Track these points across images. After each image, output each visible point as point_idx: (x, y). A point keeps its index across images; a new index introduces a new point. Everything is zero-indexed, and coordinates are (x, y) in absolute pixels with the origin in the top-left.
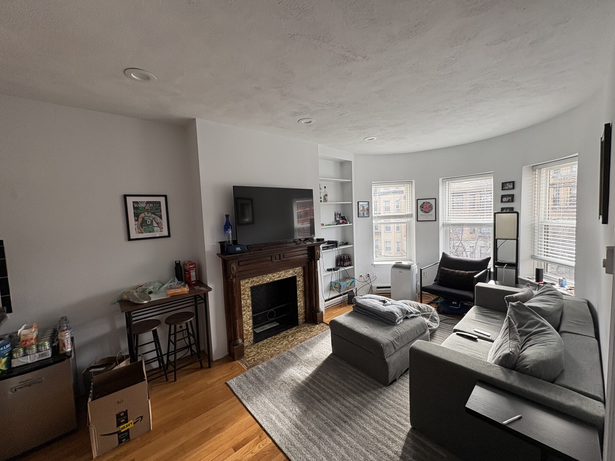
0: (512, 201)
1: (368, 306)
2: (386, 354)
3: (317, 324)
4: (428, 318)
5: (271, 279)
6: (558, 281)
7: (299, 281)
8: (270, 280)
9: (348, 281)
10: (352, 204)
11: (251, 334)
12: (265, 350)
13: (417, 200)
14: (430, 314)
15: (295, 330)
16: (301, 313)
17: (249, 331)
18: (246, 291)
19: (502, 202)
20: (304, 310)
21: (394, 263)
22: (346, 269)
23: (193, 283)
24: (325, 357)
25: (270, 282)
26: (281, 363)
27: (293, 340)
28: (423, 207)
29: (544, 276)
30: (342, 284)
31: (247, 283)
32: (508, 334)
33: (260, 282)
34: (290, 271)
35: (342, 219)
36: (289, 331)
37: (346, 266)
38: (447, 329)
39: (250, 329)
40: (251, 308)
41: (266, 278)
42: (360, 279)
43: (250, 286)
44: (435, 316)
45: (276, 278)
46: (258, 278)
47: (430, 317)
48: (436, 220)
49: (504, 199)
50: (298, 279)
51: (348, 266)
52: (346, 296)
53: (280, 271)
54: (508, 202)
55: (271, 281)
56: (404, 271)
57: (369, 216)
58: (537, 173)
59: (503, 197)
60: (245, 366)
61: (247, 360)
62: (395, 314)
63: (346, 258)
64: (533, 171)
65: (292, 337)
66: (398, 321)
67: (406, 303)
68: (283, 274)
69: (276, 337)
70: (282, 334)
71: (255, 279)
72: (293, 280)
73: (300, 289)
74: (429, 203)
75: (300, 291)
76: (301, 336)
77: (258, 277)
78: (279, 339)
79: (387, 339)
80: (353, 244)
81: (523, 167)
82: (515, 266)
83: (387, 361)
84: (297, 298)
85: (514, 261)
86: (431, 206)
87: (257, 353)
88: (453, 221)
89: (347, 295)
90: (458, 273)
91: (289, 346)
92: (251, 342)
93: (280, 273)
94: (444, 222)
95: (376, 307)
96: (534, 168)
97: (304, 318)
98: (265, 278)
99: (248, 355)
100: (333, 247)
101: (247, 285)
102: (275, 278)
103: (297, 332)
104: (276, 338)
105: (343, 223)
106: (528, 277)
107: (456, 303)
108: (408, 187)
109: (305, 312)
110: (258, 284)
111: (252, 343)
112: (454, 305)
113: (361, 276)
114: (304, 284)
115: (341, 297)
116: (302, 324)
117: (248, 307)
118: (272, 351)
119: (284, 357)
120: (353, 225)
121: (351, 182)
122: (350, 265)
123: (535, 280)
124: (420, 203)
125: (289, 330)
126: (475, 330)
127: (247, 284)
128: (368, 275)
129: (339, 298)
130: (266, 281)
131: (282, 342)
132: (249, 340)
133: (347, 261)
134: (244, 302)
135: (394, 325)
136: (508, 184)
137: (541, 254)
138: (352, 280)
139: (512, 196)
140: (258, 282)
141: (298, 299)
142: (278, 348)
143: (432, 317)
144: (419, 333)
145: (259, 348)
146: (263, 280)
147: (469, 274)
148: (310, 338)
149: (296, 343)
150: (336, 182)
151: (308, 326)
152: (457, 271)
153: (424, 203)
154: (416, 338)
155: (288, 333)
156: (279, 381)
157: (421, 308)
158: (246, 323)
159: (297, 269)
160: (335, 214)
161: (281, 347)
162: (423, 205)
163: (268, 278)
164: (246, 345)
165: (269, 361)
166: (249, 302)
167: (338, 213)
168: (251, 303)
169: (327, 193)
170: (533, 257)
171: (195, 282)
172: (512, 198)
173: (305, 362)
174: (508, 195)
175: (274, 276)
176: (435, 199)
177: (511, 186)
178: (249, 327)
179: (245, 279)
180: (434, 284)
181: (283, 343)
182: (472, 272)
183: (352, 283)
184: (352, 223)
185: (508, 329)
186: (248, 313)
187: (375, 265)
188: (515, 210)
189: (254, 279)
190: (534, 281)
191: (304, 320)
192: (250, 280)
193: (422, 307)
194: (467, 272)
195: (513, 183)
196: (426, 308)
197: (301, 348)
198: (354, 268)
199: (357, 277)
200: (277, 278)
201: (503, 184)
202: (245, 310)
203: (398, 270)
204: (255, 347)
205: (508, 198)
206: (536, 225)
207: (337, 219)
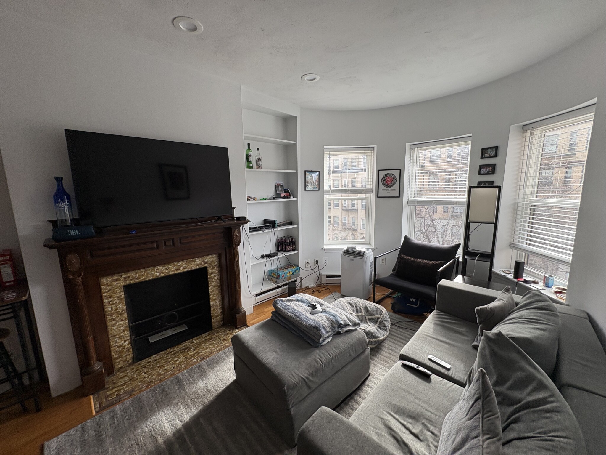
0: (493, 172)
1: (289, 314)
2: (292, 401)
3: (237, 328)
4: (377, 323)
5: (163, 273)
6: (543, 278)
7: (212, 273)
8: (160, 274)
9: (291, 270)
10: (297, 173)
11: (128, 350)
12: (145, 373)
13: (379, 170)
14: (379, 318)
15: (204, 337)
16: (216, 314)
17: (125, 346)
18: (115, 292)
19: (480, 174)
20: (221, 311)
21: (345, 248)
22: (286, 255)
23: (7, 284)
24: (222, 386)
25: (160, 276)
26: (153, 401)
27: (194, 355)
28: (385, 180)
29: (525, 271)
30: (281, 273)
31: (116, 280)
32: (480, 415)
33: (142, 278)
34: (195, 261)
35: (285, 193)
36: (196, 340)
37: (288, 251)
38: (399, 336)
39: (126, 343)
40: (126, 315)
41: (153, 273)
42: (307, 266)
43: (122, 284)
44: (385, 321)
45: (172, 271)
46: (137, 273)
47: (378, 322)
48: (399, 197)
49: (483, 171)
50: (210, 271)
51: (290, 251)
52: (286, 288)
53: (178, 261)
54: (488, 174)
55: (162, 275)
56: (357, 259)
57: (319, 190)
58: (528, 134)
59: (481, 167)
60: (98, 406)
61: (108, 393)
62: (319, 331)
63: (288, 241)
64: (523, 133)
65: (194, 350)
66: (324, 341)
67: (351, 302)
68: (184, 265)
69: (172, 350)
70: (183, 345)
71: (132, 274)
72: (203, 272)
73: (213, 284)
74: (392, 174)
75: (214, 287)
76: (207, 348)
77: (137, 271)
78: (174, 354)
79: (298, 375)
80: (298, 224)
81: (511, 126)
82: (489, 257)
83: (292, 413)
84: (209, 296)
85: (490, 250)
86: (394, 179)
87: (130, 380)
88: (420, 198)
89: (287, 286)
90: (420, 263)
91: (183, 366)
92: (128, 361)
93: (179, 265)
94: (410, 199)
95: (299, 317)
96: (524, 128)
97: (221, 321)
98: (152, 271)
99: (114, 383)
100: (268, 228)
101: (117, 284)
102: (169, 272)
103: (205, 342)
104: (171, 352)
105: (285, 197)
106: (504, 270)
107: (414, 300)
108: (369, 154)
109: (223, 313)
110: (138, 280)
111: (130, 362)
112: (412, 303)
113: (308, 263)
114: (220, 277)
115: (278, 290)
116: (218, 328)
117: (121, 314)
118: (154, 375)
119: (164, 388)
120: (297, 201)
121: (296, 144)
122: (294, 250)
123: (513, 275)
124: (382, 174)
125: (195, 338)
126: (430, 357)
127: (117, 282)
128: (317, 261)
129: (275, 291)
130: (153, 276)
131: (176, 359)
132: (124, 359)
133: (290, 245)
134: (112, 308)
135: (317, 347)
137: (522, 242)
138: (296, 268)
139: (494, 166)
140: (137, 279)
141: (211, 296)
142: (166, 369)
143: (381, 322)
144: (354, 356)
145: (137, 370)
146: (147, 275)
147: (433, 265)
148: (219, 351)
149: (195, 360)
150: (278, 144)
151: (225, 331)
152: (419, 260)
153: (386, 175)
154: (349, 363)
155: (193, 342)
156: (129, 439)
157: (369, 309)
158: (117, 336)
159: (208, 257)
160: (276, 185)
161: (171, 368)
162: (385, 177)
163: (156, 272)
164: (120, 366)
165: (138, 396)
166: (122, 306)
167: (279, 184)
168: (125, 307)
169: (260, 157)
170: (512, 246)
171: (12, 283)
172: (492, 169)
173: (189, 397)
174: (488, 165)
175: (167, 269)
176: (400, 170)
177: (493, 153)
178: (123, 342)
179: (112, 274)
180: (391, 274)
181: (177, 361)
182: (437, 262)
183: (295, 272)
184: (297, 197)
185: (480, 402)
186: (121, 322)
187: (326, 249)
188: (495, 185)
189: (130, 275)
190: (511, 277)
191: (222, 323)
192: (121, 276)
193: (371, 308)
194: (431, 262)
195: (496, 148)
196: (375, 309)
197: (197, 370)
198: (298, 253)
199: (302, 264)
200: (174, 271)
201: (483, 150)
202: (114, 320)
204: (133, 369)
205: (488, 169)
206: (520, 205)
207: (278, 192)
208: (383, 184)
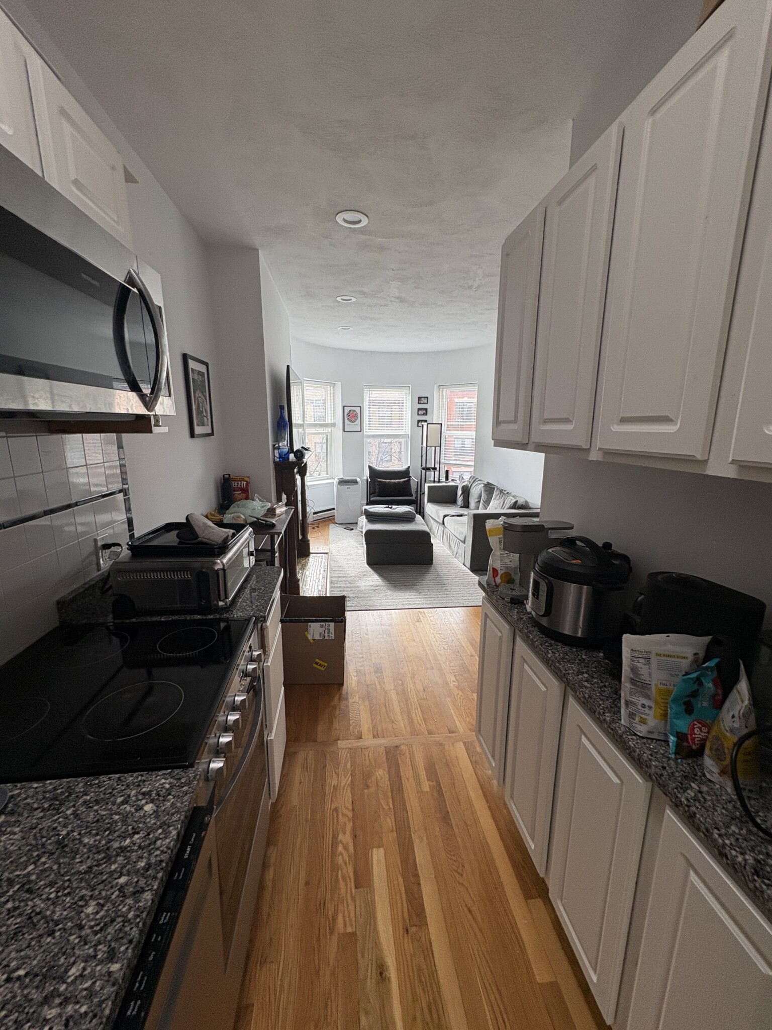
0: (426, 414)
13: (344, 406)
19: (418, 414)
24: (368, 569)
28: (349, 416)
48: (361, 431)
49: (420, 412)
54: (423, 415)
56: (353, 487)
59: (419, 410)
64: (441, 390)
74: (355, 411)
81: (435, 385)
83: (432, 544)
86: (356, 415)
90: (391, 481)
94: (368, 433)
96: (441, 387)
108: (329, 389)
124: (347, 410)
136: (423, 399)
139: (426, 410)
147: (405, 481)
153: (350, 411)
162: (349, 413)
172: (426, 412)
174: (423, 408)
176: (360, 407)
177: (426, 401)
180: (373, 496)
194: (402, 480)
195: (427, 398)
201: (419, 398)
203: (345, 487)
205: (423, 412)
208: (348, 419)
